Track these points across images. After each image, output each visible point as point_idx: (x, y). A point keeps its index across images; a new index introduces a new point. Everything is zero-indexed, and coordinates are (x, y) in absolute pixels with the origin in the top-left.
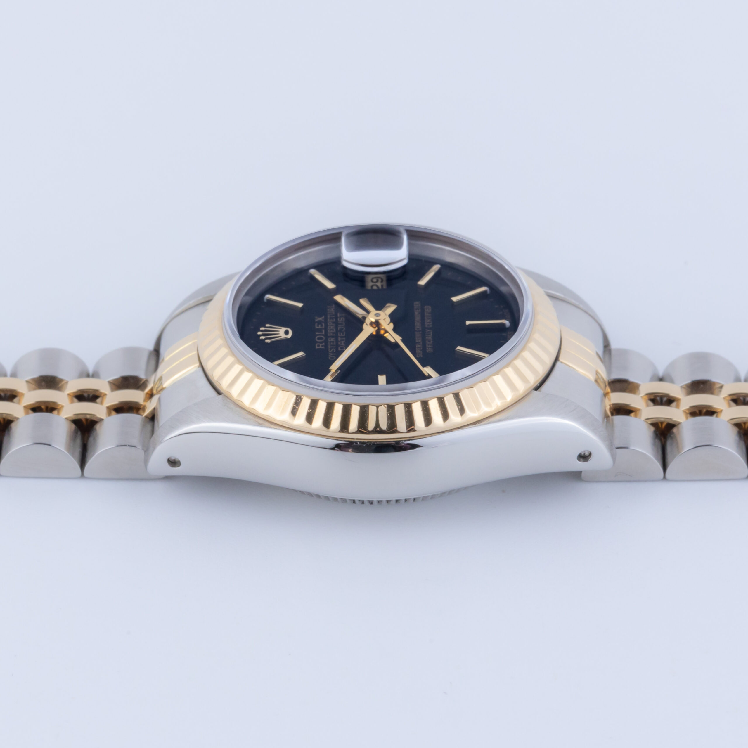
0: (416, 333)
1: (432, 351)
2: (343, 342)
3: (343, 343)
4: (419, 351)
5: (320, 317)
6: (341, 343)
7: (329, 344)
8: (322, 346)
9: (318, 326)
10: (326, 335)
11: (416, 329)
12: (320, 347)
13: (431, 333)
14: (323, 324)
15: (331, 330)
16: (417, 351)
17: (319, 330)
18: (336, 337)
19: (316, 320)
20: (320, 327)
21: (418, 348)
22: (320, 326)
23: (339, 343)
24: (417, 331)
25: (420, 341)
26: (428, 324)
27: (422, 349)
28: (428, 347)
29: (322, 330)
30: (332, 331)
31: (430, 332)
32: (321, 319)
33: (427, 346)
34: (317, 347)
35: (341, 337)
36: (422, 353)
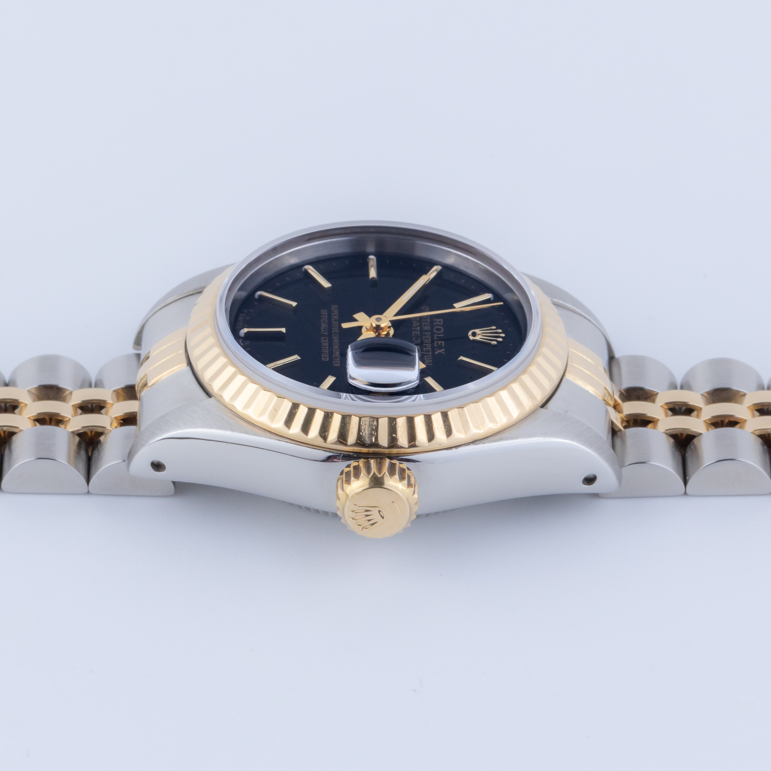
0: (338, 332)
1: (321, 311)
2: (415, 325)
3: (415, 323)
4: (335, 311)
5: (439, 353)
6: (416, 324)
7: (429, 323)
8: (436, 321)
9: (442, 344)
10: (433, 333)
11: (338, 335)
12: (438, 320)
13: (322, 331)
14: (436, 345)
15: (428, 339)
16: (337, 311)
17: (440, 339)
18: (421, 331)
19: (443, 350)
20: (440, 342)
21: (336, 315)
22: (439, 344)
23: (418, 324)
24: (336, 333)
25: (334, 322)
26: (325, 341)
27: (332, 314)
28: (325, 315)
29: (437, 339)
30: (427, 337)
31: (324, 332)
32: (439, 351)
33: (327, 317)
34: (441, 320)
35: (417, 330)
36: (332, 309)
